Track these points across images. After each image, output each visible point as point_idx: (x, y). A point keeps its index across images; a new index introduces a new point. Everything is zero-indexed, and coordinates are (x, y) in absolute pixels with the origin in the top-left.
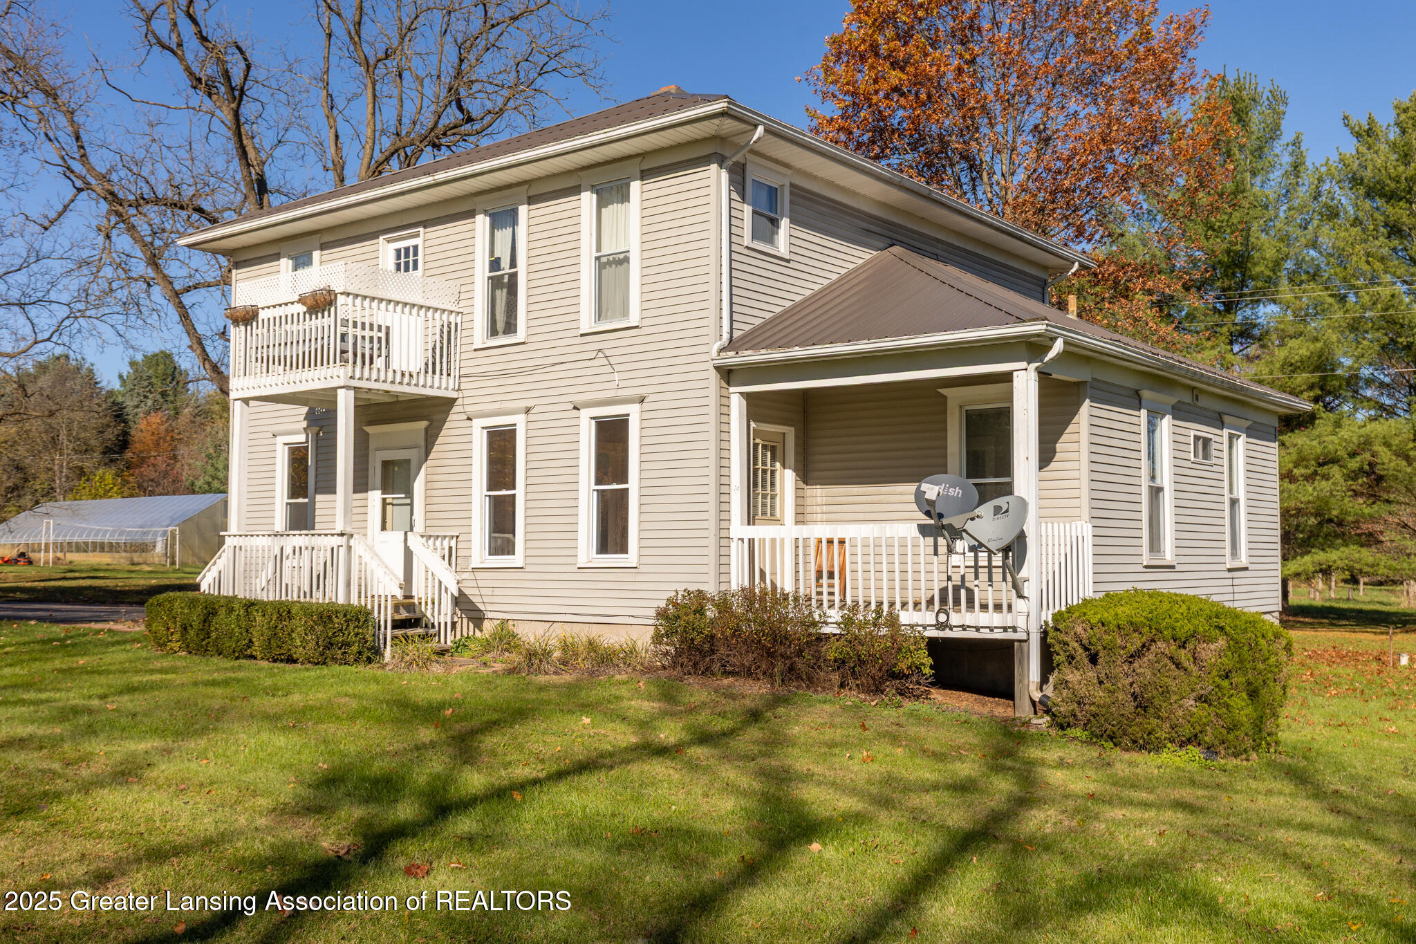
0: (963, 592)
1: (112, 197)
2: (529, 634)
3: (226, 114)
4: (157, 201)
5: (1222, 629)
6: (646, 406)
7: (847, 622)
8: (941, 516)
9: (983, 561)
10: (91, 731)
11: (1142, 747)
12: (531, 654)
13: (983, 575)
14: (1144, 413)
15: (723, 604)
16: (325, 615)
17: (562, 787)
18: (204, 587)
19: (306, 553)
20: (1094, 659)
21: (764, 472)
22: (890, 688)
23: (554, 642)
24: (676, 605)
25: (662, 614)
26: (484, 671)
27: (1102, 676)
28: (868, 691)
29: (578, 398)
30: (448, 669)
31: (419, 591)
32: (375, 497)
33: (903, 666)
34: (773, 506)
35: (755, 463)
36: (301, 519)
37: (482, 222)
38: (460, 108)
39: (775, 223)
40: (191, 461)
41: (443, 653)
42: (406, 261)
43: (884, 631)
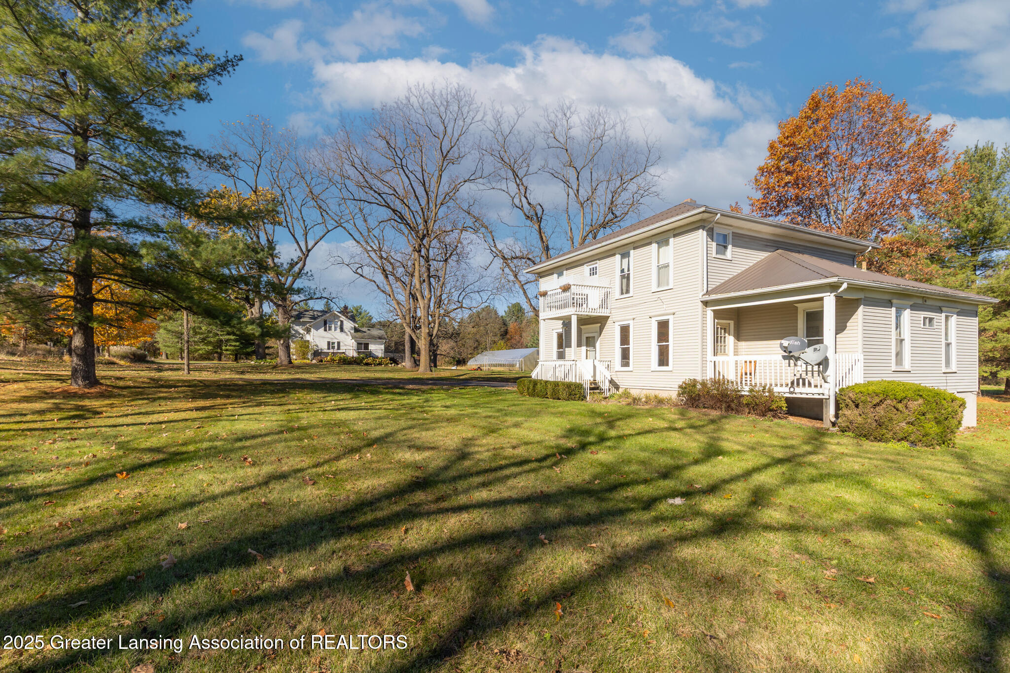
0: (801, 380)
1: (504, 258)
2: (635, 393)
3: (536, 227)
4: (517, 258)
5: (921, 396)
6: (675, 316)
7: (751, 391)
8: (790, 352)
9: (810, 368)
10: (506, 415)
11: (880, 441)
12: (634, 399)
13: (810, 374)
14: (894, 309)
15: (704, 384)
16: (569, 386)
17: (639, 437)
18: (533, 377)
19: (563, 367)
20: (857, 406)
21: (721, 337)
22: (770, 414)
23: (642, 396)
24: (685, 384)
25: (680, 387)
26: (619, 404)
27: (861, 413)
28: (760, 415)
29: (651, 314)
30: (607, 403)
31: (598, 379)
32: (584, 348)
33: (774, 407)
34: (724, 349)
35: (717, 334)
36: (561, 356)
37: (618, 257)
38: (613, 213)
39: (726, 247)
40: (527, 337)
41: (605, 398)
42: (593, 272)
43: (767, 394)
